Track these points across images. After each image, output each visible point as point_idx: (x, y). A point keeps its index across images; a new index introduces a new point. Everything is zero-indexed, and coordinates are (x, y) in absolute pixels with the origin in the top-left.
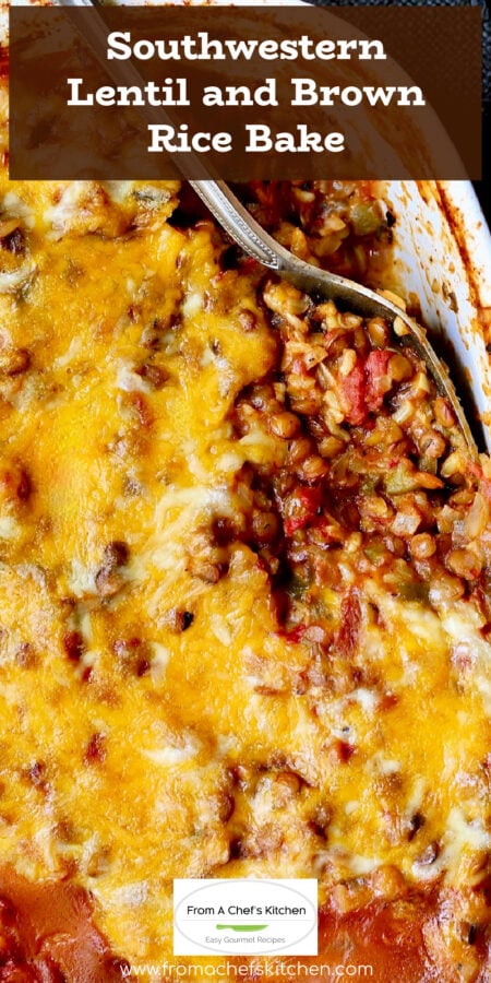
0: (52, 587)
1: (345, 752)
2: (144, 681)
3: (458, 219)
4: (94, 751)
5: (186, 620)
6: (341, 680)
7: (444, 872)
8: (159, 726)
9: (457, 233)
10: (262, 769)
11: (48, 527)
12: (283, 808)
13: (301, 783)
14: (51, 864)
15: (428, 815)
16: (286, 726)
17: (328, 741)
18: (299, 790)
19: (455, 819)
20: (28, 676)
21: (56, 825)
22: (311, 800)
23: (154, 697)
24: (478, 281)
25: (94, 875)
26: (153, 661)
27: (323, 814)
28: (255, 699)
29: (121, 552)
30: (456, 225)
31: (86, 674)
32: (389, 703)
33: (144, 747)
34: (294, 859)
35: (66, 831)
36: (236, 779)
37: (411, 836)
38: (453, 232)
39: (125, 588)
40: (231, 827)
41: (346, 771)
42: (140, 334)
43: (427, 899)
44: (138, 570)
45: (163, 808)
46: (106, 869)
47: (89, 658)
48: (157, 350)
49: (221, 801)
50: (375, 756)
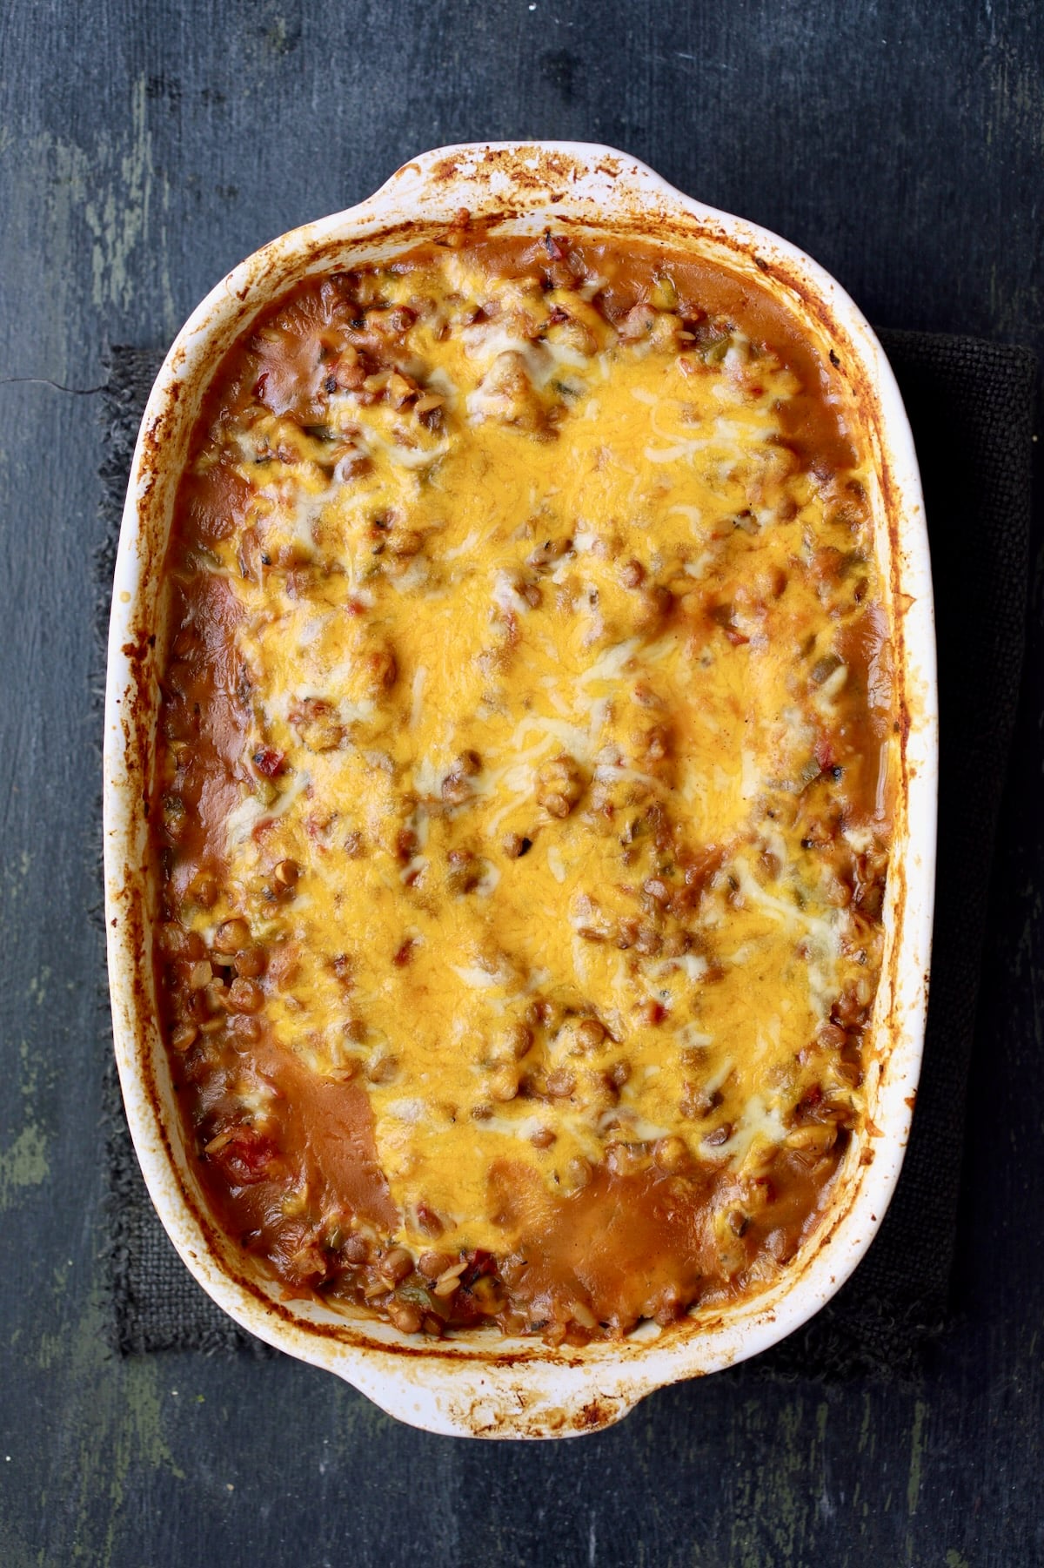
0: (397, 780)
1: (659, 1015)
2: (471, 898)
3: (895, 498)
4: (404, 955)
5: (524, 846)
6: (671, 943)
7: (732, 1157)
8: (473, 946)
9: (892, 512)
10: (569, 1012)
11: (406, 719)
12: (581, 1055)
13: (603, 1034)
14: (337, 1060)
15: (727, 1095)
16: (604, 975)
17: (642, 1000)
18: (602, 1042)
19: (753, 1109)
20: (353, 866)
21: (349, 1021)
22: (612, 1054)
23: (477, 917)
24: (902, 565)
25: (376, 1081)
26: (483, 880)
27: (621, 1073)
28: (577, 941)
29: (474, 761)
30: (892, 504)
31: (413, 877)
32: (716, 975)
33: (456, 963)
34: (581, 1111)
35: (358, 1030)
36: (540, 1016)
37: (706, 1113)
38: (887, 511)
39: (471, 799)
40: (524, 1065)
41: (656, 1034)
42: (529, 551)
43: (707, 1181)
44: (488, 786)
45: (458, 1029)
46: (390, 1078)
47: (418, 862)
48: (543, 572)
49: (521, 1035)
50: (686, 1027)
